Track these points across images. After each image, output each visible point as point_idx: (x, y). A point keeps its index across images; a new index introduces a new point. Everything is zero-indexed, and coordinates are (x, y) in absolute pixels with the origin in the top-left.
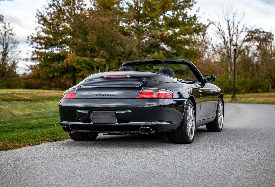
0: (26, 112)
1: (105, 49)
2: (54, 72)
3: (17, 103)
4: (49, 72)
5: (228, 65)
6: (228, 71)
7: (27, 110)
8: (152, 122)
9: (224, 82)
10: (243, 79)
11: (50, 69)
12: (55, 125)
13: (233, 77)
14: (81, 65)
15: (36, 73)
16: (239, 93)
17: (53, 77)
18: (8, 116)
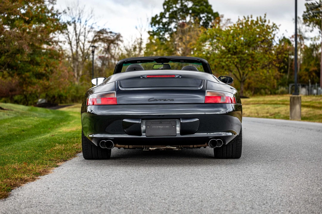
5: (74, 70)
6: (75, 77)
9: (70, 89)
13: (81, 84)
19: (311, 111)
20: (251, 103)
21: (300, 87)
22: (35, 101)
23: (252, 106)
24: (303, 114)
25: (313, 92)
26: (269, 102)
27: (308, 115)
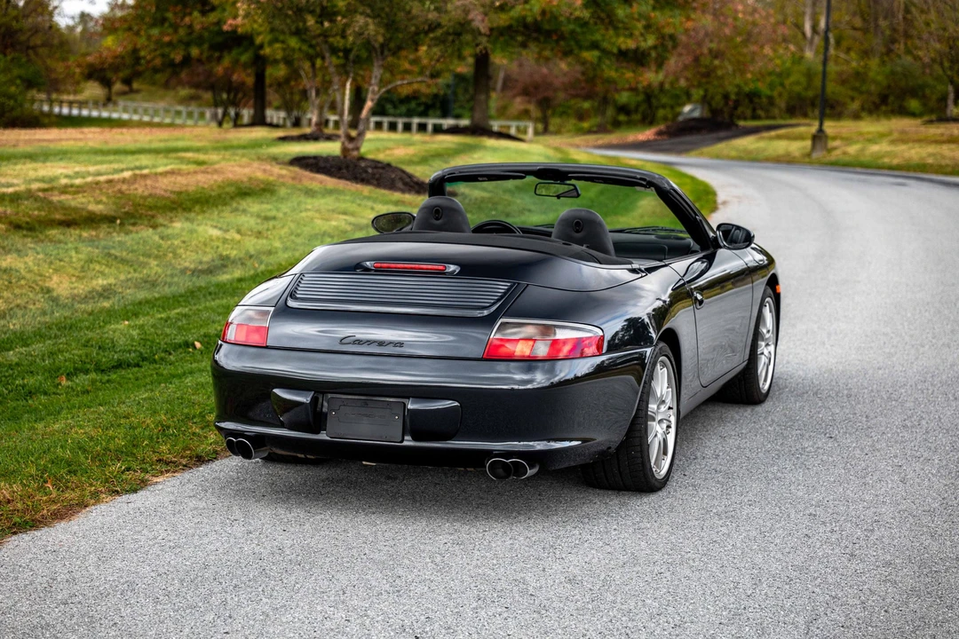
0: (94, 282)
1: (368, 11)
2: (188, 44)
3: (62, 237)
4: (170, 44)
5: (804, 13)
6: (804, 34)
7: (99, 272)
9: (788, 73)
10: (854, 64)
11: (176, 31)
12: (198, 345)
13: (821, 57)
14: (283, 42)
15: (125, 47)
16: (838, 116)
17: (187, 60)
18: (34, 304)
22: (675, 110)
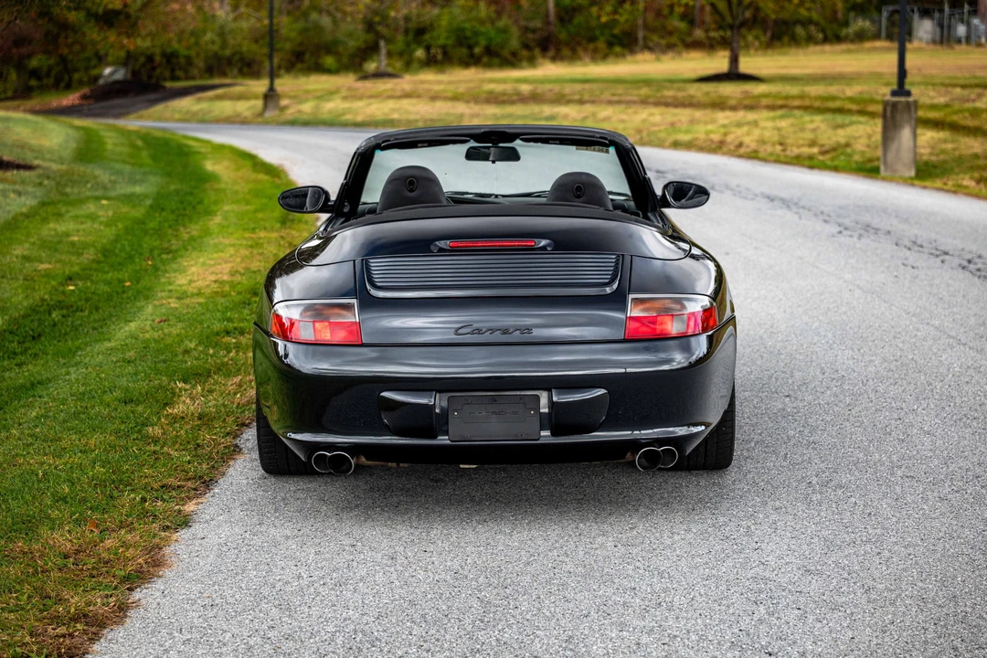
8: (671, 429)
19: (945, 141)
20: (765, 102)
21: (916, 16)
22: (95, 72)
23: (766, 114)
24: (922, 151)
25: (956, 31)
26: (817, 104)
27: (937, 155)
